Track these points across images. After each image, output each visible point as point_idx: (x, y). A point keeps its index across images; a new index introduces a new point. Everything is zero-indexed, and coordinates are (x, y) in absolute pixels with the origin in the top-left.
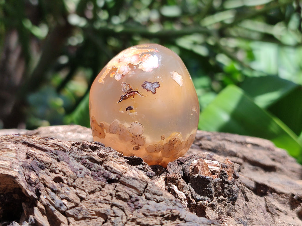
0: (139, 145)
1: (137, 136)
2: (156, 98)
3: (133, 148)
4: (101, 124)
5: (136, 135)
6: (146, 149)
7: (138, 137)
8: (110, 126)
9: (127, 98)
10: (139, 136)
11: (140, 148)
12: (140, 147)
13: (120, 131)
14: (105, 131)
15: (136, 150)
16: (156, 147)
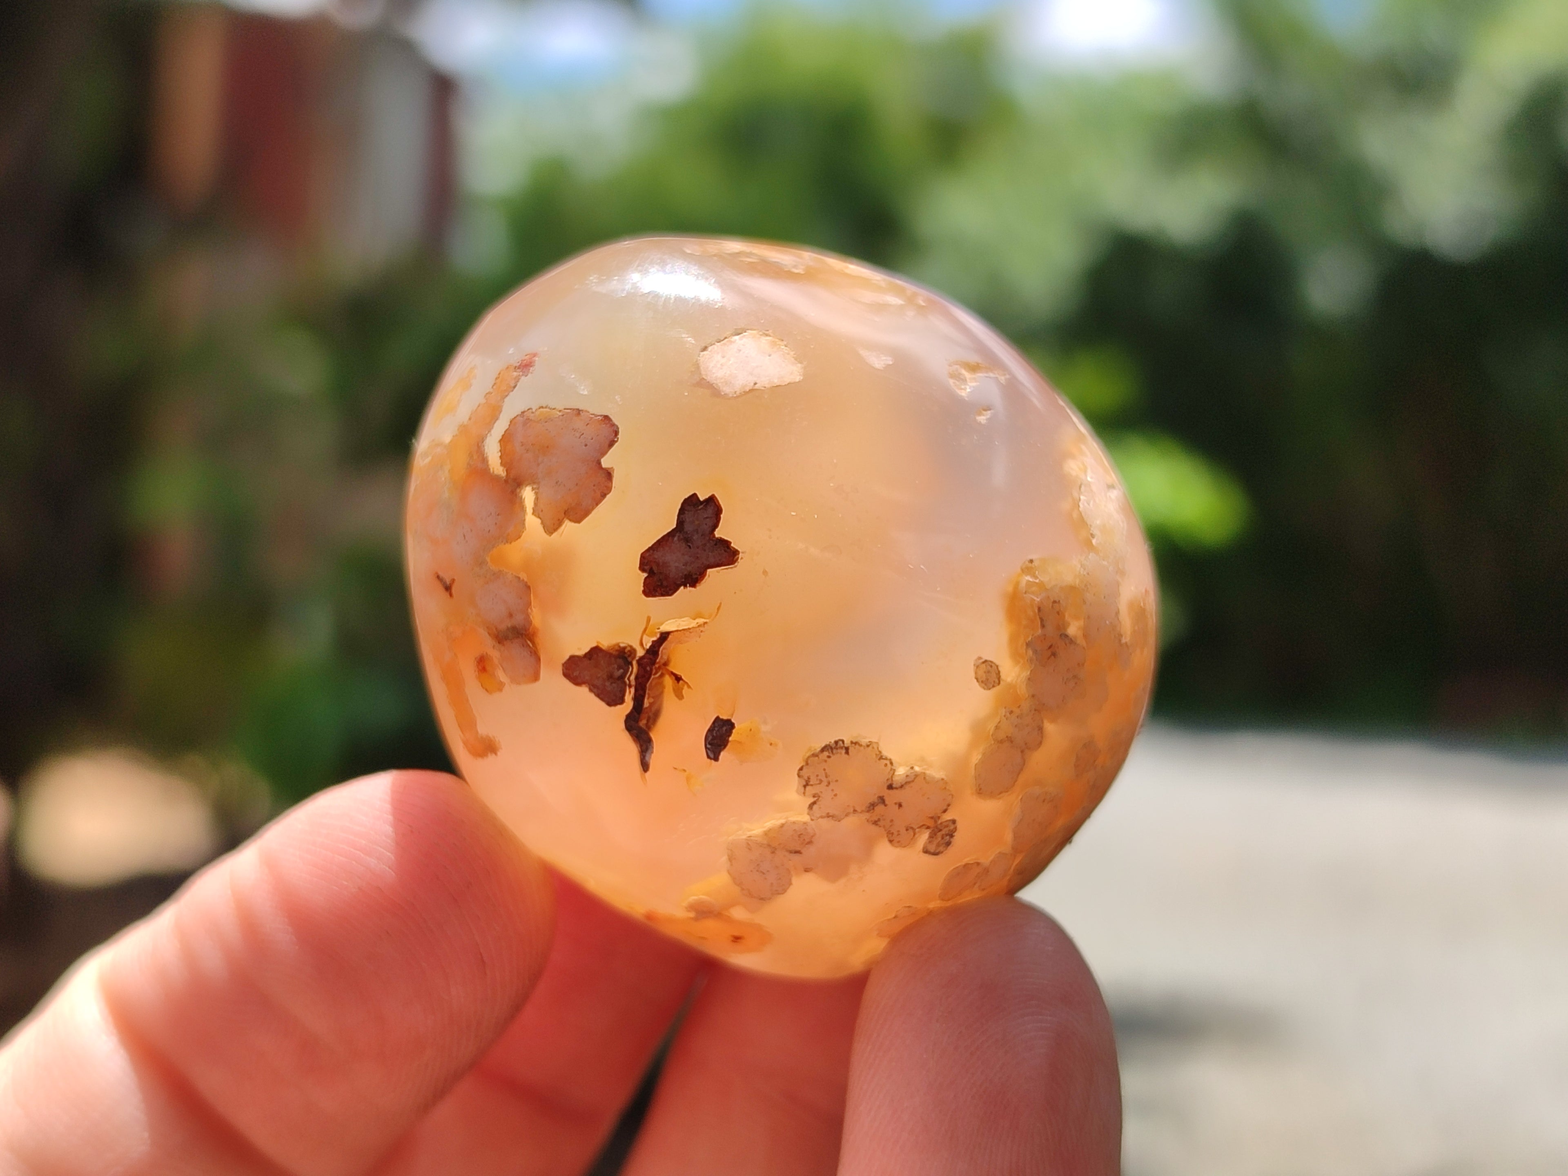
0: (935, 818)
1: (882, 800)
2: (765, 573)
3: (926, 851)
4: (692, 907)
5: (874, 799)
6: (980, 792)
7: (892, 797)
8: (734, 879)
9: (653, 709)
10: (890, 787)
11: (954, 822)
12: (947, 817)
13: (796, 857)
14: (738, 913)
15: (948, 844)
16: (1010, 739)
